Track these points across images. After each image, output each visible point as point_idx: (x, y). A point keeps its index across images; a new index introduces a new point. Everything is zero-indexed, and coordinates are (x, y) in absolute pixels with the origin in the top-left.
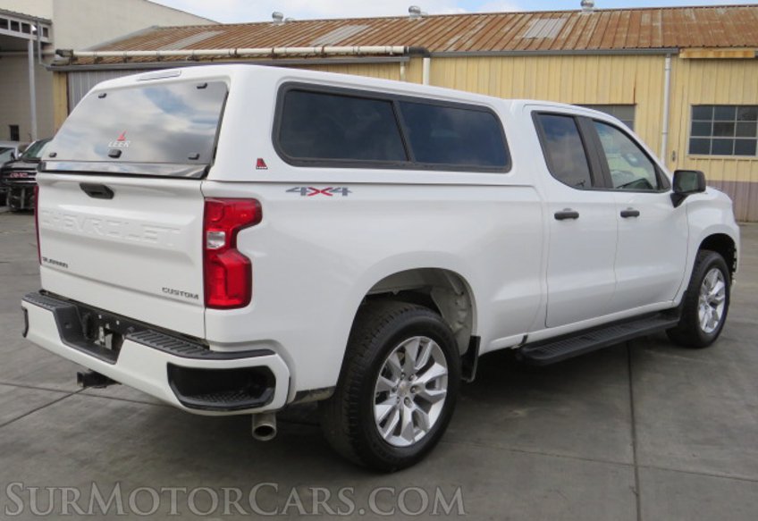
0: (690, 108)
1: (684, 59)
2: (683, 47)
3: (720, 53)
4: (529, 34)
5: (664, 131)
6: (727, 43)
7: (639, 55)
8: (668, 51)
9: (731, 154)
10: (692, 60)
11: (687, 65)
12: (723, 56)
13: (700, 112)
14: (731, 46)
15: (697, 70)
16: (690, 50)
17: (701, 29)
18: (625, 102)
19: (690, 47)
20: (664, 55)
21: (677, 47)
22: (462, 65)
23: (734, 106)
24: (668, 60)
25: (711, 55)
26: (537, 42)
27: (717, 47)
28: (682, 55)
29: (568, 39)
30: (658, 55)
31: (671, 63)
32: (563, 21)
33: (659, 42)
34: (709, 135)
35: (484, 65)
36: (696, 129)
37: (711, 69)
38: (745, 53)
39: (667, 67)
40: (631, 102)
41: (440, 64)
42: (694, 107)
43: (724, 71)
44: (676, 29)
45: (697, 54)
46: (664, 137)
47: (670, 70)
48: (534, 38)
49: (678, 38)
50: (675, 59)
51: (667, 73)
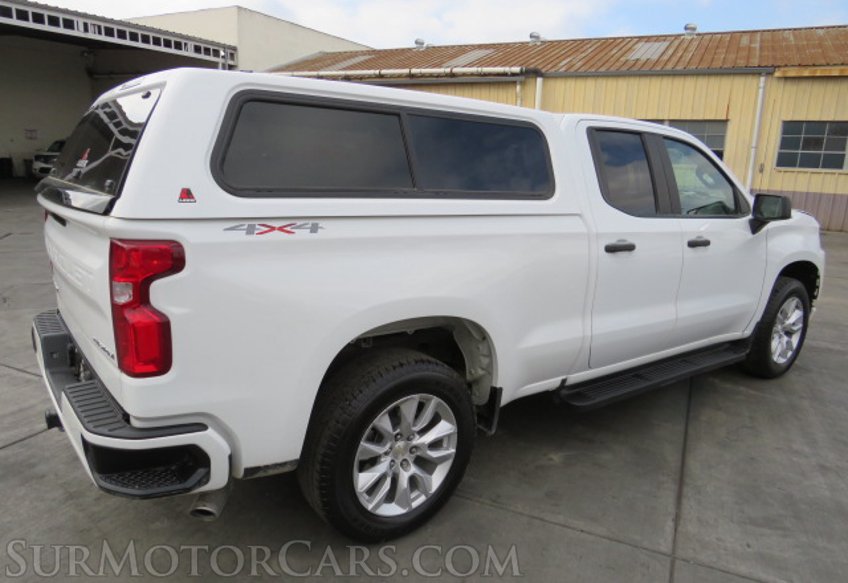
0: (781, 123)
1: (779, 78)
2: (779, 67)
3: (815, 71)
4: (632, 56)
5: (754, 144)
6: (823, 62)
7: (735, 74)
8: (765, 70)
9: (817, 167)
10: (786, 78)
11: (782, 83)
12: (818, 74)
13: (791, 128)
14: (828, 65)
15: (792, 88)
16: (786, 69)
17: (799, 49)
18: (718, 118)
19: (786, 66)
20: (760, 74)
21: (773, 66)
22: (571, 83)
23: (825, 122)
24: (762, 79)
25: (806, 73)
26: (640, 63)
27: (814, 65)
28: (777, 74)
29: (668, 60)
30: (753, 74)
31: (765, 82)
32: (666, 44)
33: (755, 62)
34: (798, 149)
35: (590, 83)
36: (785, 143)
37: (805, 86)
38: (842, 71)
39: (762, 85)
40: (724, 118)
41: (552, 83)
42: (786, 123)
43: (818, 89)
44: (773, 49)
45: (792, 72)
46: (753, 150)
47: (764, 88)
48: (638, 60)
49: (774, 58)
50: (770, 77)
51: (761, 91)
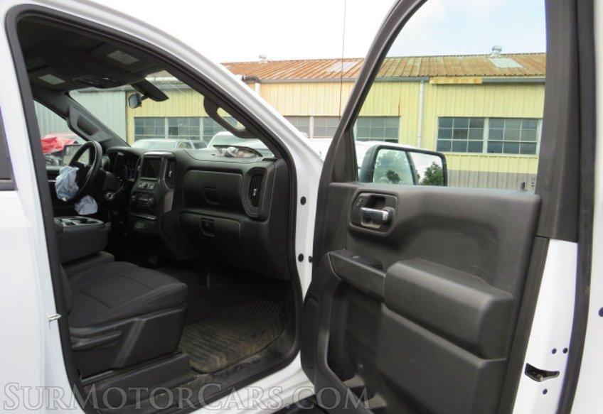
0: (437, 119)
1: (433, 85)
2: (432, 76)
3: (458, 80)
4: (329, 70)
5: (419, 135)
6: (463, 74)
7: (402, 82)
8: (423, 79)
9: (465, 151)
10: (438, 85)
11: (435, 87)
12: (459, 82)
13: (444, 122)
14: (465, 75)
15: (441, 91)
16: (437, 78)
17: (446, 67)
18: (393, 115)
19: (437, 76)
20: (419, 82)
21: (428, 76)
23: (467, 118)
24: (421, 85)
25: (451, 81)
26: (334, 74)
27: (456, 76)
28: (432, 81)
29: (355, 72)
30: (415, 82)
31: (424, 88)
32: (356, 63)
33: (416, 73)
34: (453, 142)
36: (442, 134)
37: (451, 90)
38: (475, 80)
39: (421, 90)
40: (397, 115)
41: (267, 87)
42: (440, 118)
43: (460, 92)
44: (429, 66)
45: (442, 81)
46: (419, 139)
47: (423, 92)
48: (334, 72)
49: (429, 71)
50: (426, 84)
51: (421, 94)
